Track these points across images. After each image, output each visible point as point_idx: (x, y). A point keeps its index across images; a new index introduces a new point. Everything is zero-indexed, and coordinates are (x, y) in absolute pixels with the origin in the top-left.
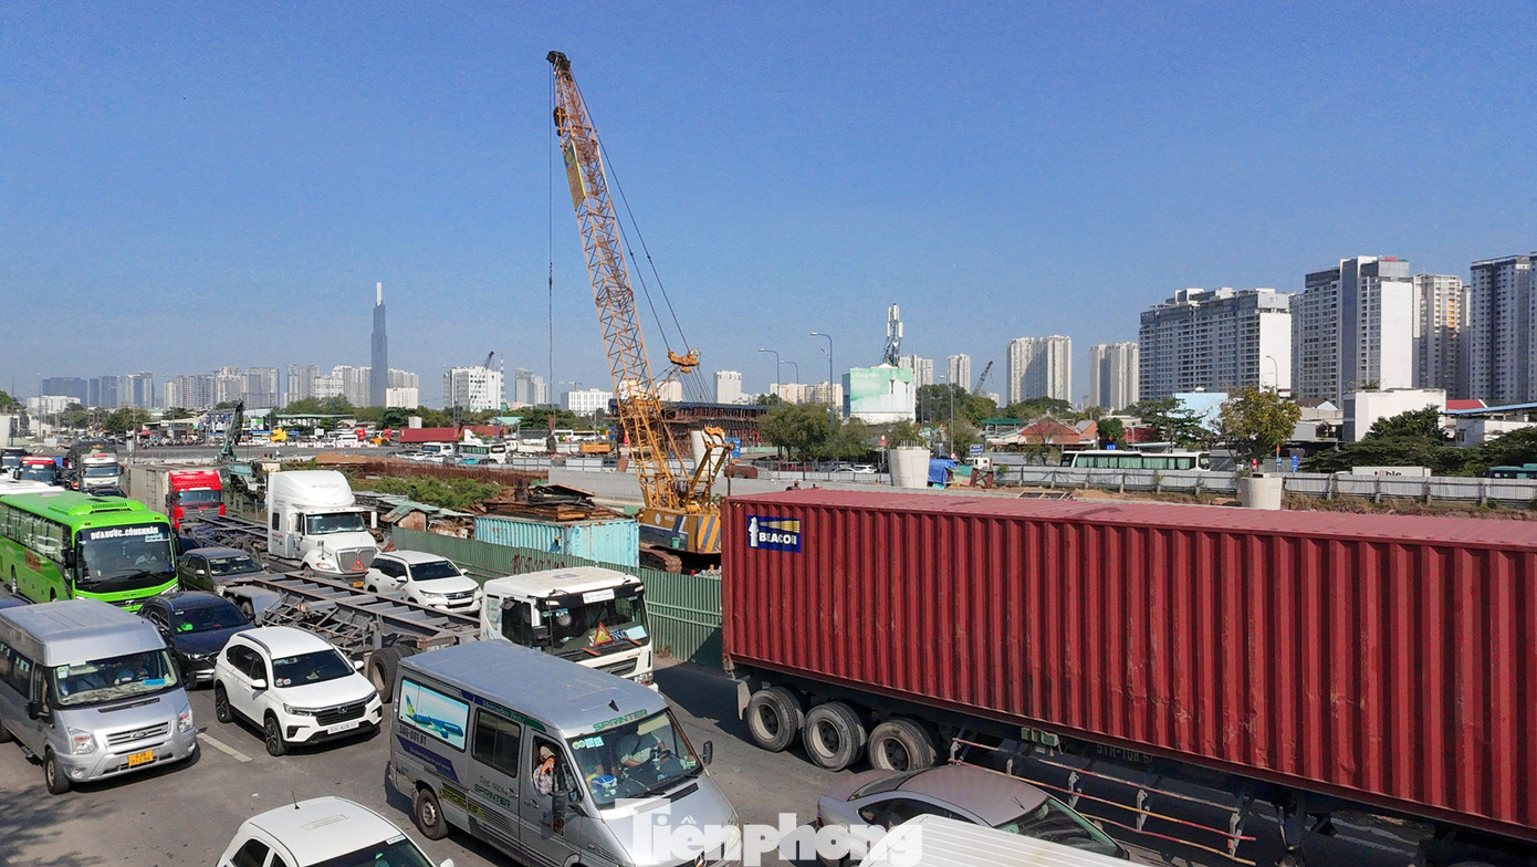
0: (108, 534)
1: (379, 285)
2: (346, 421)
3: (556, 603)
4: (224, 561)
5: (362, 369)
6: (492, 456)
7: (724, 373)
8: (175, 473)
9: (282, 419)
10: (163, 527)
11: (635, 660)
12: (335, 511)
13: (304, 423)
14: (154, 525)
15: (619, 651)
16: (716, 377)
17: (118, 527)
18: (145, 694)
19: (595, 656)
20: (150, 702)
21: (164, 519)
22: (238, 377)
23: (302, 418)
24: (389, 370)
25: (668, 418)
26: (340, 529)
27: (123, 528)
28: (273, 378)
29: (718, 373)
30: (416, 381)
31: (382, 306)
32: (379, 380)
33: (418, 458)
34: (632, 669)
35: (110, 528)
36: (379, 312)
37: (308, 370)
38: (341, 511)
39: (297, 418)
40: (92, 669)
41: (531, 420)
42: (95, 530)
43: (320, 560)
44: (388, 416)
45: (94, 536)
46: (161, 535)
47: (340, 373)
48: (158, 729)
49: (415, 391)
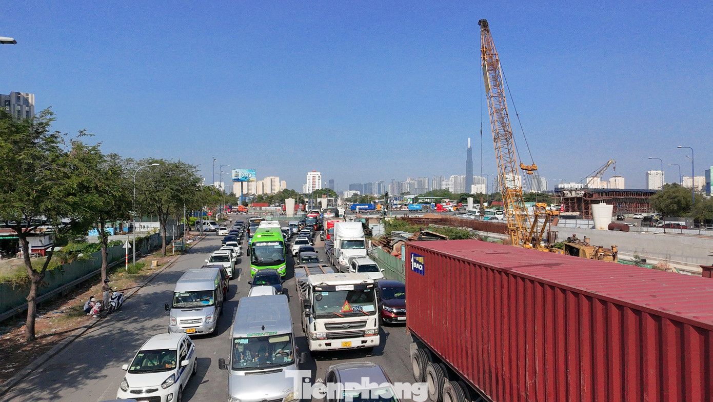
0: (262, 244)
1: (469, 139)
2: (445, 200)
3: (321, 289)
4: (307, 258)
5: (462, 176)
6: (496, 216)
7: (653, 172)
8: (329, 221)
9: (420, 199)
10: (281, 243)
11: (365, 322)
12: (352, 239)
13: (429, 201)
14: (278, 241)
15: (356, 316)
16: (647, 174)
17: (265, 242)
18: (200, 307)
19: (341, 317)
20: (199, 310)
21: (282, 239)
22: (414, 181)
23: (428, 199)
24: (474, 177)
25: (589, 197)
26: (354, 247)
27: (267, 242)
28: (427, 181)
29: (649, 172)
30: (486, 181)
31: (471, 148)
32: (469, 181)
33: (465, 217)
34: (364, 326)
35: (262, 242)
36: (469, 151)
37: (440, 178)
38: (355, 239)
39: (426, 199)
40: (188, 295)
41: (529, 199)
42: (258, 242)
43: (343, 260)
44: (462, 197)
45: (257, 245)
46: (280, 246)
47: (453, 179)
48: (198, 321)
49: (484, 186)
